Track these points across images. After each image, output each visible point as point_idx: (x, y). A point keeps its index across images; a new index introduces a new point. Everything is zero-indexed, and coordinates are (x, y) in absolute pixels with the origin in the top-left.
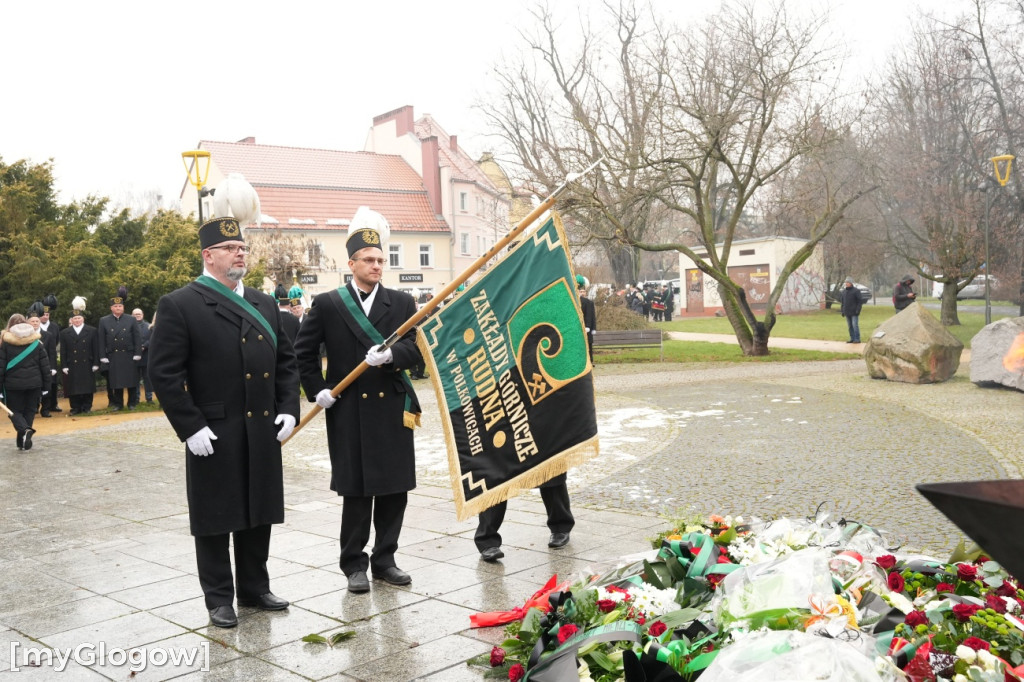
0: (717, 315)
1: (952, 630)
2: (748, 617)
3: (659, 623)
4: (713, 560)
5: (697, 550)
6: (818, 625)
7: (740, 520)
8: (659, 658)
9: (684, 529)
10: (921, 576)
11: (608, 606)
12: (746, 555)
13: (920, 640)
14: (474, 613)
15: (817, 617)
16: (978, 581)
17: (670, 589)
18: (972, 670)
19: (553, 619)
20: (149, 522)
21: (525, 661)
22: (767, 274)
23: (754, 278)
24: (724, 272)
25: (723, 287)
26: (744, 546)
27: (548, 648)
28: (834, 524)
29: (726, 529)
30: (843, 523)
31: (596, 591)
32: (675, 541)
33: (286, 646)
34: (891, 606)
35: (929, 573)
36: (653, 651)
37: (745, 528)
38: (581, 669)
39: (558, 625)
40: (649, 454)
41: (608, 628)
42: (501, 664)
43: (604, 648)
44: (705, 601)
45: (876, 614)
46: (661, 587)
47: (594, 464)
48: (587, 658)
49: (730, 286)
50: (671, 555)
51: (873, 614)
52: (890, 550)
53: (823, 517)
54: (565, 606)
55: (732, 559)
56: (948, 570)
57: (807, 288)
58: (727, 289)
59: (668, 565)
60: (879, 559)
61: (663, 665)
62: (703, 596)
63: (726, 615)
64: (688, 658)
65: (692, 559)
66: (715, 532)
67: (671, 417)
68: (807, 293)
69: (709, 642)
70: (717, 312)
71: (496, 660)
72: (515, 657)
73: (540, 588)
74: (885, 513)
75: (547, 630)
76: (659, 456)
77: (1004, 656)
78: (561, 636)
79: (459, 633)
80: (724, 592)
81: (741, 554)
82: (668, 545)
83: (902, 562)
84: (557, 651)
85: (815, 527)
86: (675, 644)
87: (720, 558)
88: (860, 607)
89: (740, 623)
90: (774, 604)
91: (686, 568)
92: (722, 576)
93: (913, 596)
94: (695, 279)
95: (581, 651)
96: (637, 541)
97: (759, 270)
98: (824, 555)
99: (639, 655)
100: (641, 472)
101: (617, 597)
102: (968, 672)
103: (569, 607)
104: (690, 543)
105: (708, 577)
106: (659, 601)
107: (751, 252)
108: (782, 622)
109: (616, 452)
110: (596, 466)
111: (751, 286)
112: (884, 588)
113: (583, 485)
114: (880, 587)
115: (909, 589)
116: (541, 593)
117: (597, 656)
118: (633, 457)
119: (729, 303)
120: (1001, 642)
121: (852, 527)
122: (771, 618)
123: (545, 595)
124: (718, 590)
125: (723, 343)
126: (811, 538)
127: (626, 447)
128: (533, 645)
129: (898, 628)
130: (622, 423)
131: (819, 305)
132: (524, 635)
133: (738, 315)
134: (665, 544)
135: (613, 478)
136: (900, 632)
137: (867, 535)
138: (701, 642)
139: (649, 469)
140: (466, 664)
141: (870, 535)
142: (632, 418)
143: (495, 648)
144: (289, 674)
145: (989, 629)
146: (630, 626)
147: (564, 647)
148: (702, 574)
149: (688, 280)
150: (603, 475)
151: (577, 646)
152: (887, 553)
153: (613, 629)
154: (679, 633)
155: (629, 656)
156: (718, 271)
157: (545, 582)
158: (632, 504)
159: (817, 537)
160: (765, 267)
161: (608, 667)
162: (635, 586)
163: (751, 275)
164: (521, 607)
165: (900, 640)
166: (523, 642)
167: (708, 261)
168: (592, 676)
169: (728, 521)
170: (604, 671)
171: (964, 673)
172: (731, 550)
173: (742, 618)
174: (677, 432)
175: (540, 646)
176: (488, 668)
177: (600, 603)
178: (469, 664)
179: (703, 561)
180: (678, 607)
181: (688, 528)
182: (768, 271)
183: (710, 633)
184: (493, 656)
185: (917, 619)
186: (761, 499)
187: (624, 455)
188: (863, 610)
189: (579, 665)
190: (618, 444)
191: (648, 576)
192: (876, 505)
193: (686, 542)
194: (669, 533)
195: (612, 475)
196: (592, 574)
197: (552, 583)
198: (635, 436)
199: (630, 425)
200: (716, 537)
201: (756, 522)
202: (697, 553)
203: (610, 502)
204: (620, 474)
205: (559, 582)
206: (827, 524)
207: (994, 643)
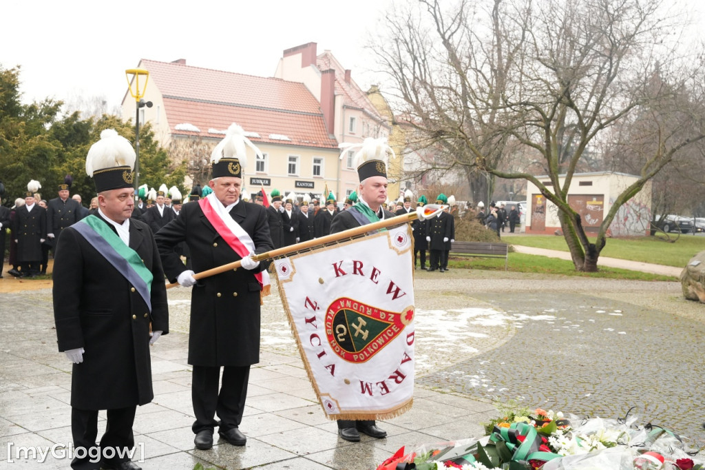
0: (556, 234)
4: (536, 447)
5: (523, 438)
7: (560, 415)
9: (513, 419)
12: (563, 446)
22: (601, 203)
23: (590, 205)
24: (564, 198)
25: (562, 212)
26: (562, 438)
28: (641, 427)
29: (549, 421)
30: (649, 426)
31: (436, 464)
32: (505, 429)
37: (566, 423)
40: (490, 348)
46: (490, 466)
47: (443, 353)
49: (568, 211)
50: (500, 440)
52: (689, 454)
53: (632, 420)
55: (555, 451)
57: (635, 217)
58: (565, 213)
59: (498, 448)
60: (678, 461)
65: (518, 445)
66: (539, 423)
67: (510, 318)
68: (635, 221)
70: (556, 231)
73: (391, 456)
74: (688, 419)
76: (498, 351)
81: (559, 445)
82: (499, 431)
83: (699, 466)
85: (624, 428)
87: (541, 447)
91: (512, 452)
92: (542, 462)
94: (539, 202)
96: (473, 422)
97: (595, 199)
98: (630, 454)
100: (482, 363)
104: (517, 431)
105: (531, 462)
107: (590, 184)
109: (462, 345)
110: (444, 355)
111: (587, 212)
113: (433, 371)
116: (390, 461)
118: (475, 350)
119: (567, 226)
121: (657, 430)
123: (394, 462)
125: (559, 259)
126: (621, 436)
127: (471, 341)
130: (468, 320)
131: (644, 232)
133: (574, 236)
134: (496, 430)
135: (458, 367)
137: (669, 440)
139: (488, 362)
141: (673, 439)
142: (477, 317)
148: (525, 459)
149: (534, 203)
150: (449, 364)
152: (686, 457)
156: (559, 198)
157: (396, 450)
158: (472, 389)
159: (626, 437)
160: (600, 197)
162: (469, 463)
163: (588, 203)
167: (551, 189)
169: (550, 415)
172: (551, 440)
174: (514, 331)
179: (528, 444)
181: (516, 418)
182: (603, 200)
186: (581, 396)
187: (468, 347)
190: (464, 338)
191: (480, 456)
192: (681, 411)
193: (514, 430)
194: (500, 421)
195: (457, 364)
196: (434, 448)
197: (400, 453)
198: (479, 332)
199: (475, 323)
200: (539, 428)
201: (573, 418)
202: (522, 441)
203: (453, 387)
204: (463, 364)
205: (405, 453)
206: (635, 426)
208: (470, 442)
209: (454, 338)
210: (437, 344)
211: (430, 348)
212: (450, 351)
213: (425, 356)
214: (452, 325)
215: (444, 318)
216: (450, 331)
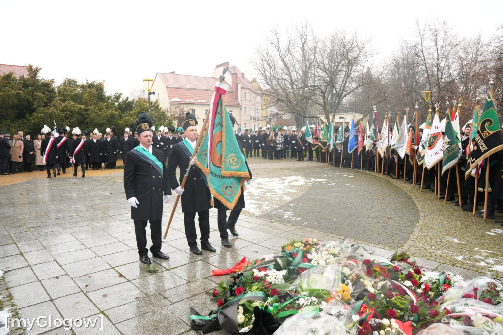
2: (308, 290)
3: (275, 289)
4: (301, 259)
5: (296, 255)
7: (315, 240)
8: (268, 311)
9: (293, 244)
10: (379, 269)
11: (257, 279)
12: (314, 258)
14: (214, 269)
15: (332, 298)
16: (399, 272)
18: (388, 331)
19: (235, 284)
26: (314, 253)
27: (232, 295)
28: (350, 246)
29: (309, 244)
31: (255, 271)
34: (364, 286)
37: (317, 244)
38: (239, 310)
39: (236, 287)
40: (296, 197)
42: (217, 296)
43: (249, 301)
44: (295, 279)
46: (280, 270)
47: (275, 200)
48: (243, 305)
52: (370, 254)
55: (308, 260)
56: (390, 266)
60: (364, 261)
61: (270, 314)
62: (295, 276)
63: (301, 288)
64: (279, 311)
65: (294, 259)
66: (305, 245)
67: (307, 181)
69: (291, 303)
71: (215, 295)
73: (240, 261)
75: (232, 288)
76: (299, 199)
77: (402, 318)
78: (236, 292)
79: (206, 278)
81: (312, 258)
83: (373, 261)
85: (343, 245)
86: (275, 304)
87: (304, 260)
89: (305, 293)
91: (291, 262)
95: (240, 303)
99: (261, 308)
100: (291, 205)
101: (262, 274)
102: (385, 330)
103: (241, 279)
104: (294, 252)
105: (299, 268)
107: (343, 118)
108: (320, 296)
109: (284, 196)
110: (275, 202)
112: (364, 274)
113: (269, 210)
115: (374, 275)
117: (247, 304)
118: (290, 199)
120: (401, 311)
122: (316, 293)
123: (239, 265)
127: (289, 194)
128: (227, 293)
129: (365, 299)
130: (289, 183)
132: (224, 288)
134: (285, 251)
135: (281, 208)
136: (365, 301)
138: (287, 303)
139: (294, 205)
142: (293, 181)
143: (215, 290)
145: (397, 304)
146: (260, 294)
148: (296, 266)
150: (277, 206)
151: (239, 300)
153: (253, 295)
154: (280, 298)
158: (285, 219)
161: (250, 309)
162: (270, 269)
164: (230, 269)
165: (364, 306)
168: (244, 314)
169: (311, 240)
170: (248, 311)
172: (309, 256)
173: (306, 290)
174: (308, 188)
175: (229, 294)
176: (212, 297)
177: (254, 277)
178: (206, 293)
179: (299, 257)
180: (284, 282)
181: (295, 244)
183: (292, 298)
184: (214, 292)
187: (287, 197)
188: (354, 287)
189: (238, 309)
190: (286, 192)
191: (276, 266)
195: (281, 206)
197: (244, 260)
198: (293, 189)
199: (292, 184)
200: (305, 248)
202: (296, 257)
203: (277, 219)
204: (284, 206)
205: (246, 260)
207: (399, 311)
209: (280, 192)
210: (273, 196)
211: (269, 198)
212: (279, 199)
213: (267, 203)
214: (281, 186)
215: (279, 182)
216: (280, 189)
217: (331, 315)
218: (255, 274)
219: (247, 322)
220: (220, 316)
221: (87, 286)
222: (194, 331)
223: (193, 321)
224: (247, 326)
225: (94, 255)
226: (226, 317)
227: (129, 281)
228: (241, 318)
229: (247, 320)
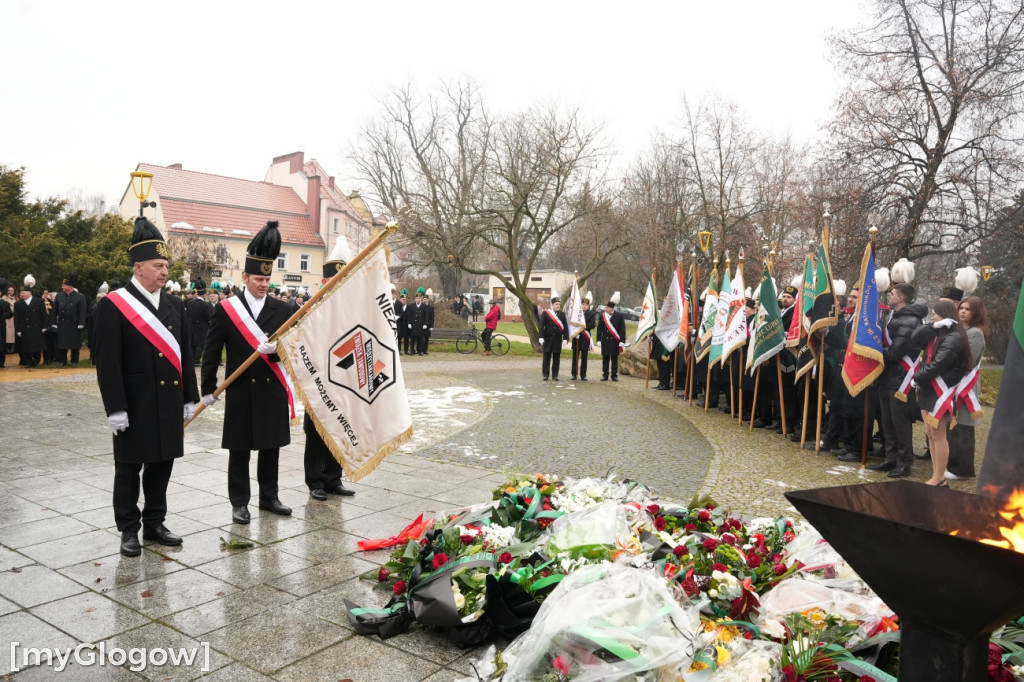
0: (514, 321)
1: (702, 557)
2: (569, 549)
3: (506, 553)
4: (540, 507)
5: (530, 499)
6: (623, 557)
7: (555, 478)
8: (512, 580)
9: (517, 484)
10: (675, 519)
11: (468, 540)
12: (562, 504)
13: (688, 567)
14: (360, 540)
15: (621, 551)
16: (710, 523)
17: (509, 528)
18: (723, 587)
19: (429, 549)
20: (99, 458)
21: (407, 579)
23: (541, 297)
24: (524, 292)
25: (522, 303)
26: (560, 496)
27: (424, 570)
28: (621, 483)
29: (548, 484)
30: (626, 481)
31: (459, 529)
32: (514, 493)
33: (218, 562)
34: (661, 541)
35: (680, 516)
36: (508, 575)
37: (561, 484)
38: (453, 588)
39: (432, 554)
40: (475, 422)
41: (471, 557)
42: (386, 580)
43: (468, 572)
44: (536, 537)
45: (652, 547)
46: (503, 526)
47: (436, 427)
48: (458, 579)
49: (527, 302)
50: (509, 503)
51: (649, 547)
52: (653, 500)
53: (612, 477)
54: (437, 540)
55: (553, 507)
56: (692, 514)
58: (525, 304)
59: (507, 509)
60: (649, 507)
61: (516, 585)
62: (534, 533)
63: (553, 548)
64: (532, 580)
65: (526, 507)
66: (539, 486)
67: (487, 394)
69: (545, 568)
70: (517, 319)
71: (382, 578)
72: (396, 575)
73: (411, 522)
74: (639, 471)
75: (423, 558)
76: (483, 424)
77: (735, 574)
78: (435, 563)
79: (350, 555)
80: (552, 531)
81: (560, 503)
82: (508, 496)
83: (662, 509)
84: (435, 573)
85: (607, 484)
86: (522, 569)
87: (546, 506)
88: (641, 541)
89: (564, 554)
90: (589, 541)
91: (522, 513)
92: (552, 520)
93: (671, 532)
94: (499, 295)
95: (454, 574)
97: (543, 292)
98: (612, 507)
99: (497, 578)
100: (471, 435)
101: (473, 533)
102: (719, 587)
103: (440, 541)
104: (524, 495)
105: (538, 520)
106: (503, 536)
107: (539, 279)
108: (594, 555)
109: (451, 420)
110: (437, 430)
111: (539, 302)
112: (653, 527)
113: (430, 444)
114: (650, 526)
115: (668, 528)
116: (411, 527)
117: (464, 577)
120: (733, 566)
121: (632, 484)
122: (585, 551)
123: (414, 528)
124: (548, 530)
125: (519, 342)
126: (605, 492)
127: (458, 416)
128: (412, 568)
129: (668, 557)
130: (453, 398)
132: (406, 560)
133: (532, 324)
134: (505, 494)
135: (451, 439)
136: (669, 560)
137: (640, 490)
138: (539, 568)
139: (477, 433)
140: (358, 579)
141: (643, 489)
142: (460, 394)
143: (382, 569)
144: (223, 584)
145: (725, 556)
146: (489, 557)
147: (440, 570)
148: (533, 517)
149: (495, 295)
150: (444, 437)
151: (451, 570)
152: (652, 503)
153: (477, 559)
154: (524, 562)
155: (490, 578)
156: (520, 291)
157: (415, 517)
158: (467, 458)
159: (609, 491)
160: (547, 290)
161: (473, 586)
162: (486, 525)
163: (540, 295)
164: (396, 536)
165: (671, 565)
166: (404, 565)
167: (513, 283)
168: (461, 592)
169: (547, 478)
170: (470, 589)
171: (716, 588)
172: (553, 500)
173: (565, 550)
174: (492, 406)
175: (418, 568)
176: (376, 582)
177: (462, 538)
178: (361, 579)
179: (535, 503)
180: (518, 541)
181: (521, 483)
183: (544, 562)
184: (381, 574)
185: (681, 552)
187: (457, 422)
188: (644, 543)
189: (452, 584)
190: (452, 414)
191: (495, 519)
192: (633, 465)
193: (521, 494)
194: (506, 486)
195: (450, 437)
196: (451, 514)
197: (419, 520)
198: (463, 408)
199: (459, 400)
200: (541, 490)
201: (568, 481)
202: (530, 502)
203: (451, 458)
204: (456, 436)
205: (424, 520)
206: (614, 482)
207: (729, 566)
208: (484, 507)
209: (442, 414)
210: (430, 420)
211: (424, 423)
212: (442, 426)
213: (421, 431)
214: (439, 402)
215: (432, 396)
216: (439, 408)
217: (635, 566)
218: (462, 534)
219: (471, 606)
220: (415, 603)
221: (99, 580)
222: (362, 638)
223: (359, 618)
224: (471, 612)
225: (88, 528)
226: (427, 601)
227: (188, 568)
228: (459, 600)
229: (471, 602)
